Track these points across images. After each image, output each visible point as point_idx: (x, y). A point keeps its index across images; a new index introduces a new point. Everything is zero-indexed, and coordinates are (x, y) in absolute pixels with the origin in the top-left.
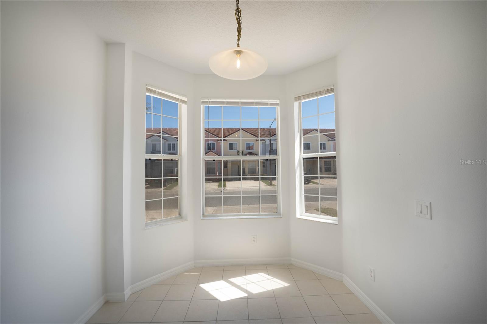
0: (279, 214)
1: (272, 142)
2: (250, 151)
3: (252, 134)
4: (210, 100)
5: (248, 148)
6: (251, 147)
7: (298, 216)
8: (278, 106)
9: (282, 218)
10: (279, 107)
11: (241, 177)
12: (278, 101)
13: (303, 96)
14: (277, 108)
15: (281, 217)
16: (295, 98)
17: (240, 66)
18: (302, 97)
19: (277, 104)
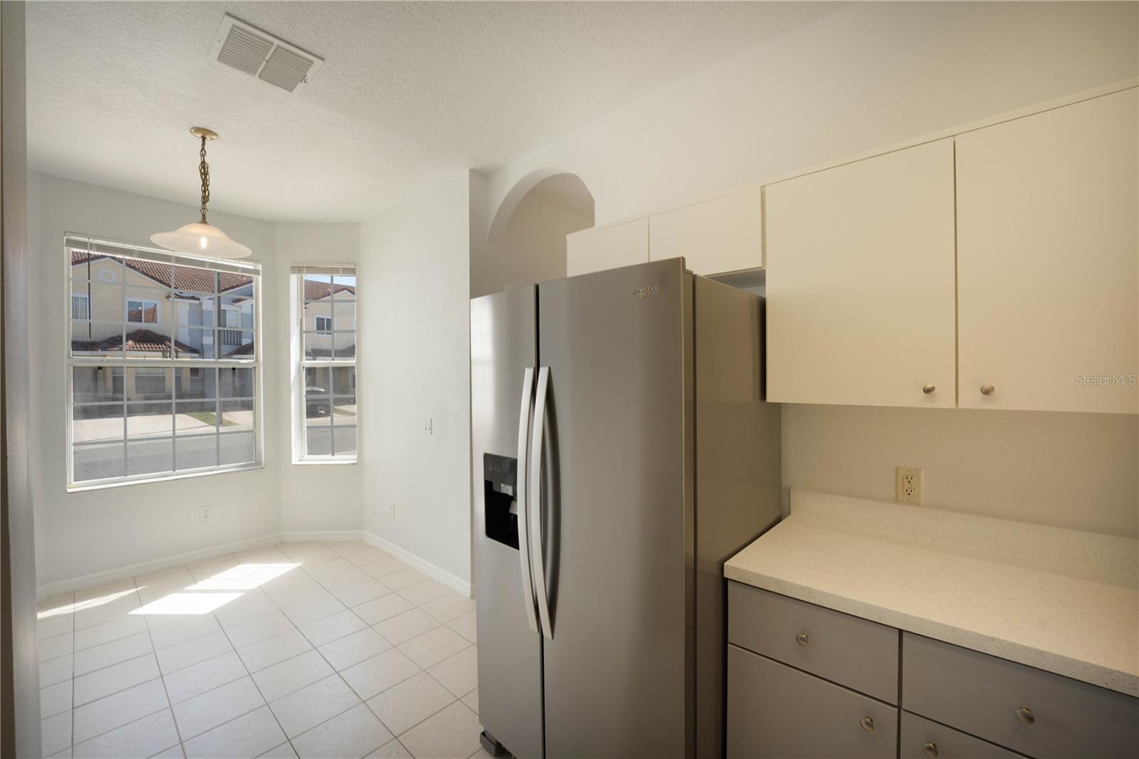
0: (258, 463)
1: (223, 307)
2: (143, 326)
3: (154, 278)
4: (91, 240)
5: (135, 316)
6: (147, 311)
7: (295, 460)
8: (259, 275)
9: (264, 468)
10: (260, 278)
11: (174, 401)
12: (260, 267)
13: (307, 267)
14: (257, 279)
15: (263, 466)
16: (293, 267)
17: (207, 246)
18: (305, 269)
19: (257, 272)
